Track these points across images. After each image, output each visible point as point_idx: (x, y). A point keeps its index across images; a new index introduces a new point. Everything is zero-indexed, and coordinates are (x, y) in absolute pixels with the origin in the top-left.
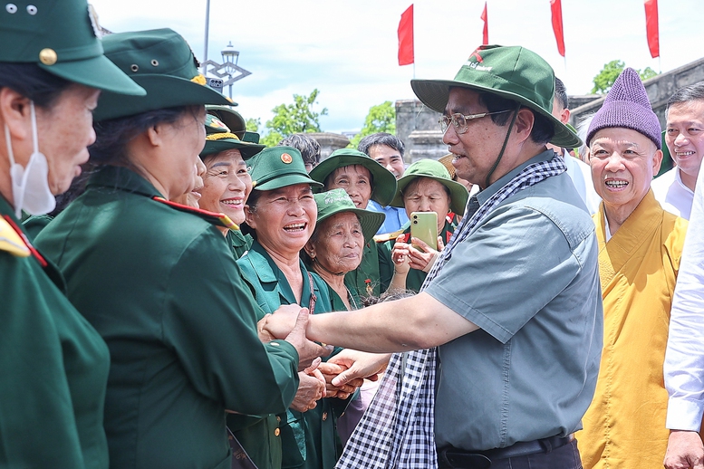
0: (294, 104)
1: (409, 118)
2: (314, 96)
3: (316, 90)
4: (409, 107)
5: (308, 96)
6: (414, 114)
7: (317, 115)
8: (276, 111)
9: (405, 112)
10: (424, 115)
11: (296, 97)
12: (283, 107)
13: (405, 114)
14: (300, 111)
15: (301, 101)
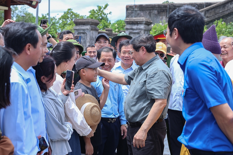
0: (98, 9)
1: (132, 13)
2: (106, 6)
3: (107, 4)
4: (132, 8)
5: (104, 6)
6: (134, 11)
7: (107, 14)
8: (90, 12)
9: (130, 10)
10: (139, 12)
11: (98, 6)
12: (93, 10)
13: (130, 11)
14: (100, 12)
15: (101, 8)
